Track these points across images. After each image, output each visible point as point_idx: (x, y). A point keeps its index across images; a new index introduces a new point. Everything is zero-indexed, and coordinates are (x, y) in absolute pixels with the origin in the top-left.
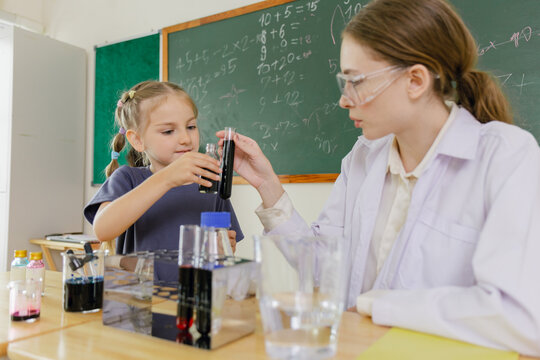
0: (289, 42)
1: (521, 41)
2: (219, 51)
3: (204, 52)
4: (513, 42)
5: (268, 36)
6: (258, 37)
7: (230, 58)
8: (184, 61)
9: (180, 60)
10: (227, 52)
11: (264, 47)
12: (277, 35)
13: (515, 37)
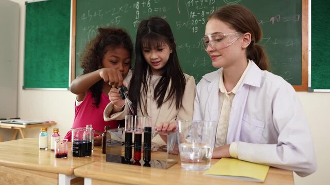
0: (153, 10)
1: (275, 22)
2: (109, 11)
3: (100, 11)
4: (271, 22)
5: (140, 5)
6: (134, 5)
7: (117, 15)
8: (86, 15)
9: (84, 14)
10: (114, 12)
11: (138, 11)
12: (146, 5)
13: (272, 19)
